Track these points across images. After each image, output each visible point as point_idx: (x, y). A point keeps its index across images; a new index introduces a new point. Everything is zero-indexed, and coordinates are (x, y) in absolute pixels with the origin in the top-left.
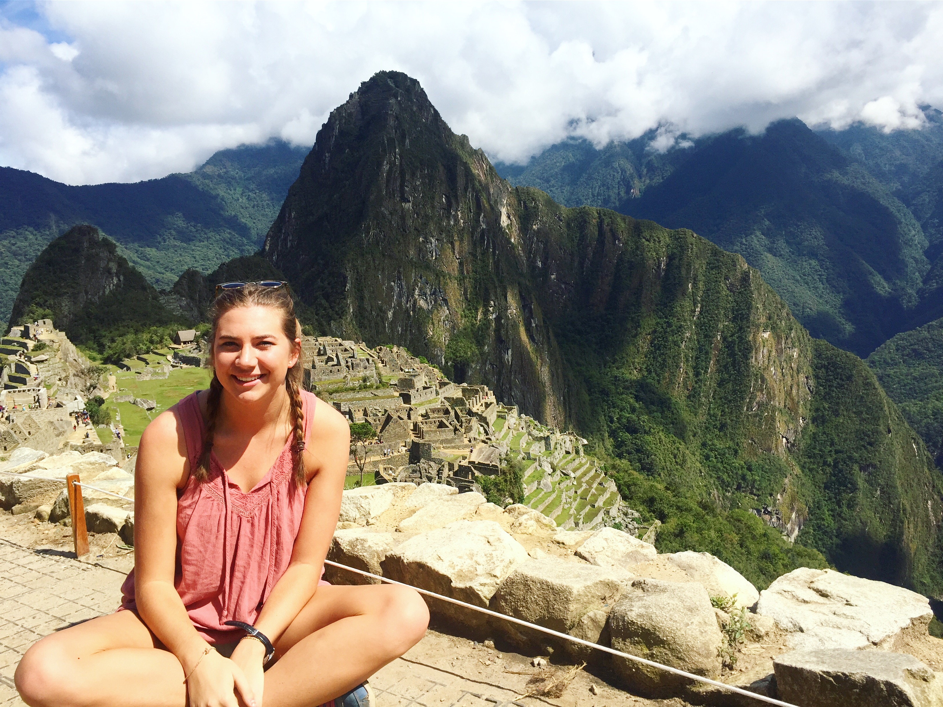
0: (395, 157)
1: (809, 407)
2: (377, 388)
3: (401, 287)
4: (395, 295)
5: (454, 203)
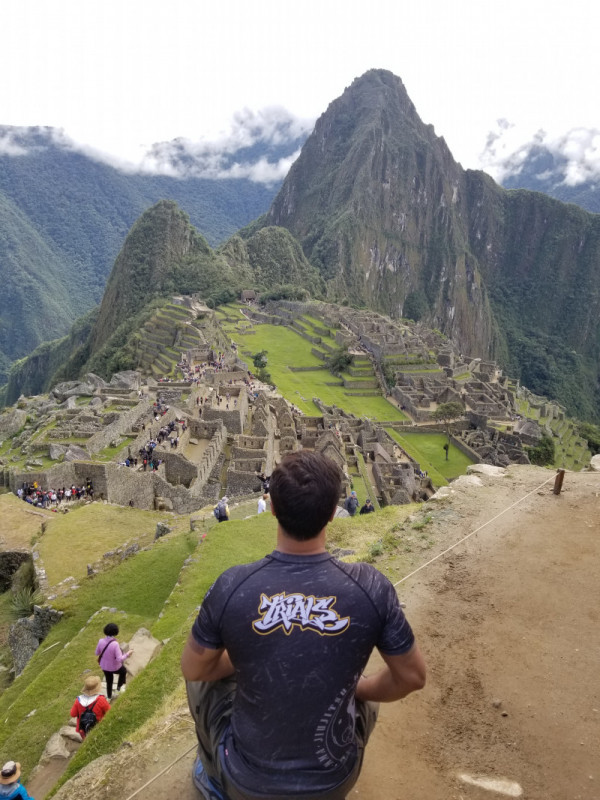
2: (428, 363)
3: (376, 253)
4: (372, 259)
5: (422, 184)
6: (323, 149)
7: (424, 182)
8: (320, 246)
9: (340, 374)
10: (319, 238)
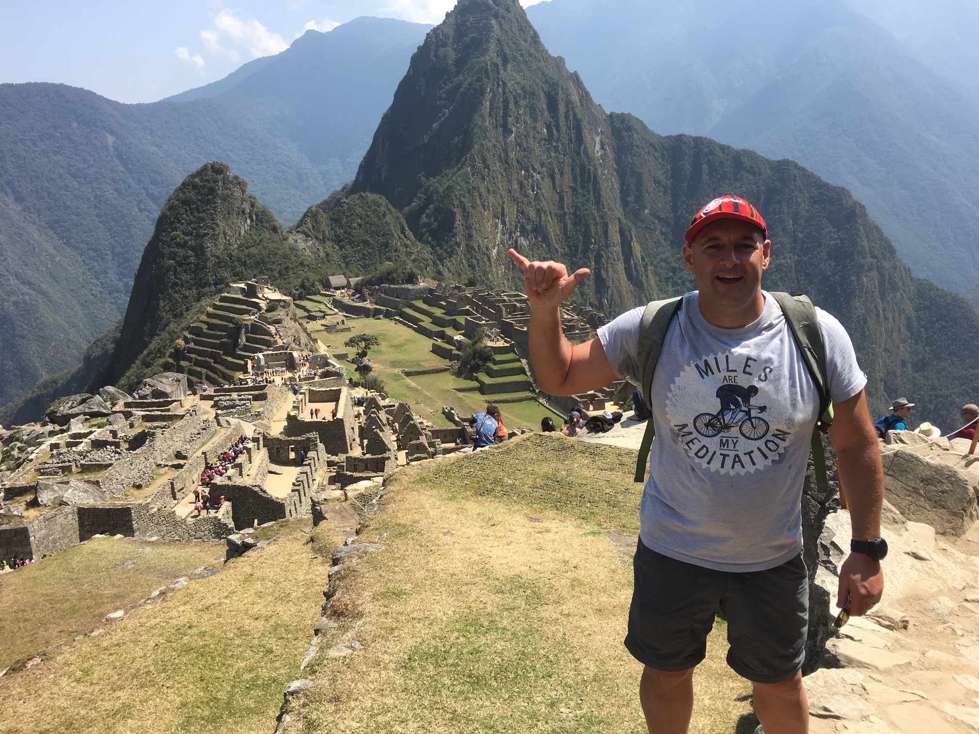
0: (498, 85)
1: (909, 350)
3: (504, 223)
4: (499, 231)
5: (555, 132)
6: (422, 93)
7: (558, 131)
8: (428, 217)
9: (475, 375)
10: (426, 207)
